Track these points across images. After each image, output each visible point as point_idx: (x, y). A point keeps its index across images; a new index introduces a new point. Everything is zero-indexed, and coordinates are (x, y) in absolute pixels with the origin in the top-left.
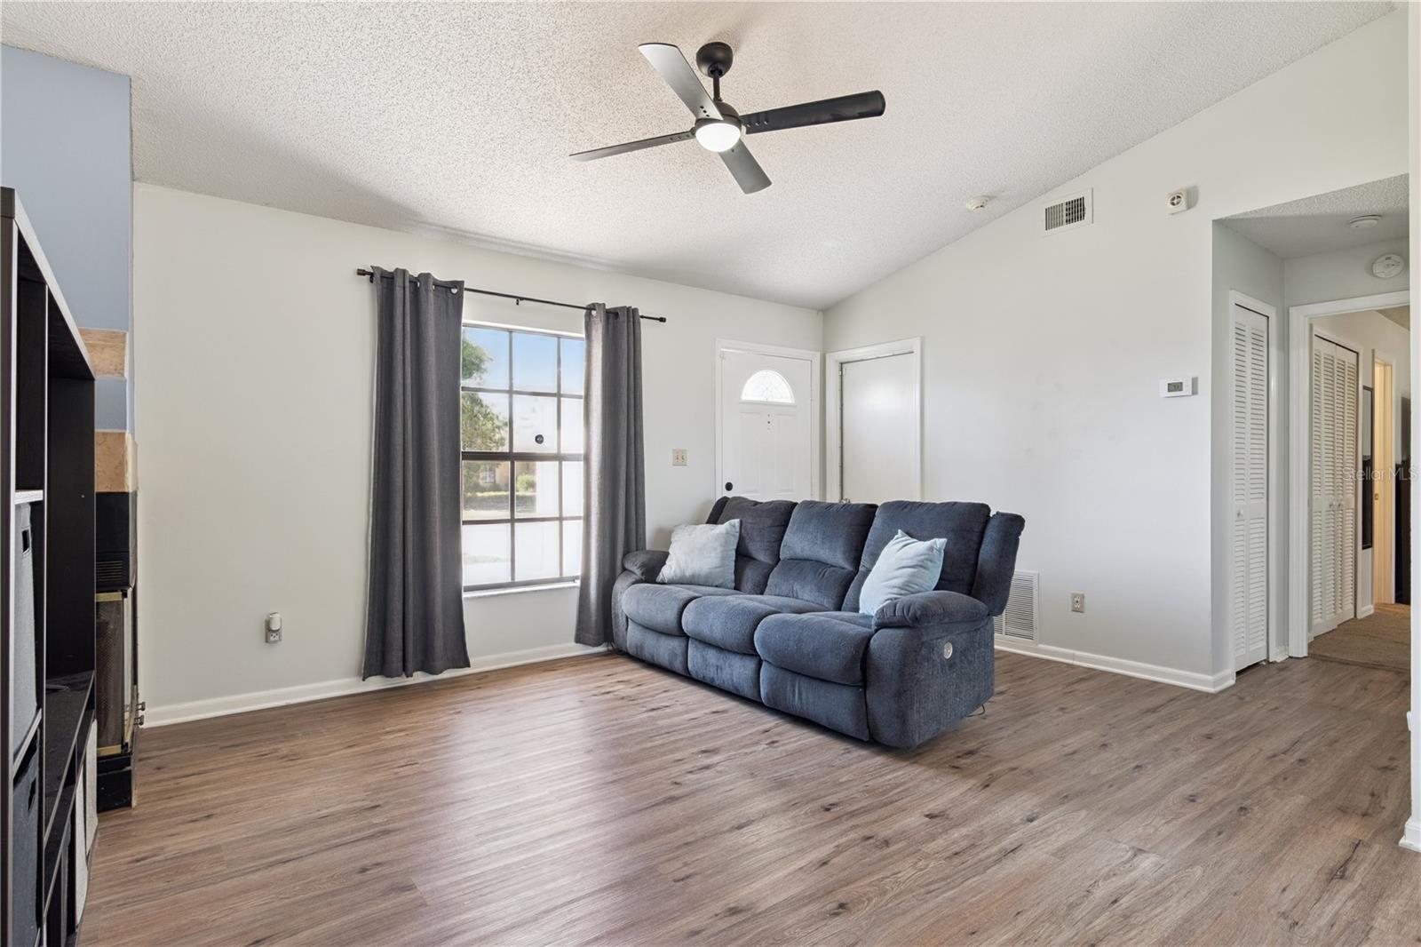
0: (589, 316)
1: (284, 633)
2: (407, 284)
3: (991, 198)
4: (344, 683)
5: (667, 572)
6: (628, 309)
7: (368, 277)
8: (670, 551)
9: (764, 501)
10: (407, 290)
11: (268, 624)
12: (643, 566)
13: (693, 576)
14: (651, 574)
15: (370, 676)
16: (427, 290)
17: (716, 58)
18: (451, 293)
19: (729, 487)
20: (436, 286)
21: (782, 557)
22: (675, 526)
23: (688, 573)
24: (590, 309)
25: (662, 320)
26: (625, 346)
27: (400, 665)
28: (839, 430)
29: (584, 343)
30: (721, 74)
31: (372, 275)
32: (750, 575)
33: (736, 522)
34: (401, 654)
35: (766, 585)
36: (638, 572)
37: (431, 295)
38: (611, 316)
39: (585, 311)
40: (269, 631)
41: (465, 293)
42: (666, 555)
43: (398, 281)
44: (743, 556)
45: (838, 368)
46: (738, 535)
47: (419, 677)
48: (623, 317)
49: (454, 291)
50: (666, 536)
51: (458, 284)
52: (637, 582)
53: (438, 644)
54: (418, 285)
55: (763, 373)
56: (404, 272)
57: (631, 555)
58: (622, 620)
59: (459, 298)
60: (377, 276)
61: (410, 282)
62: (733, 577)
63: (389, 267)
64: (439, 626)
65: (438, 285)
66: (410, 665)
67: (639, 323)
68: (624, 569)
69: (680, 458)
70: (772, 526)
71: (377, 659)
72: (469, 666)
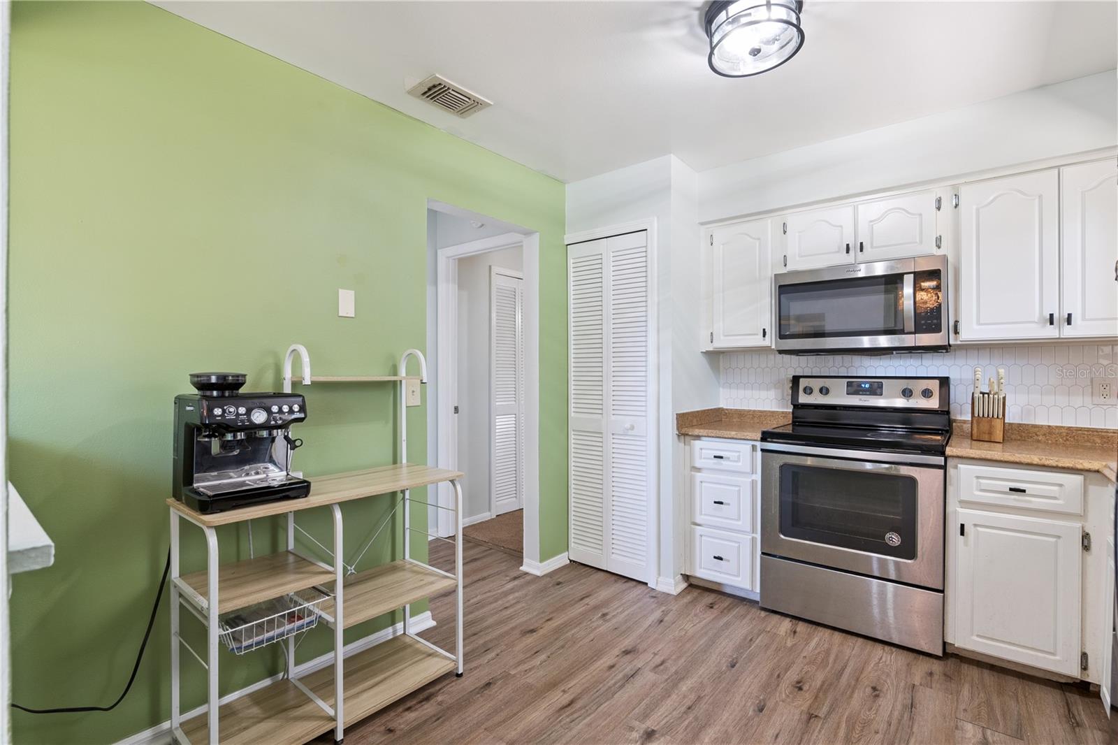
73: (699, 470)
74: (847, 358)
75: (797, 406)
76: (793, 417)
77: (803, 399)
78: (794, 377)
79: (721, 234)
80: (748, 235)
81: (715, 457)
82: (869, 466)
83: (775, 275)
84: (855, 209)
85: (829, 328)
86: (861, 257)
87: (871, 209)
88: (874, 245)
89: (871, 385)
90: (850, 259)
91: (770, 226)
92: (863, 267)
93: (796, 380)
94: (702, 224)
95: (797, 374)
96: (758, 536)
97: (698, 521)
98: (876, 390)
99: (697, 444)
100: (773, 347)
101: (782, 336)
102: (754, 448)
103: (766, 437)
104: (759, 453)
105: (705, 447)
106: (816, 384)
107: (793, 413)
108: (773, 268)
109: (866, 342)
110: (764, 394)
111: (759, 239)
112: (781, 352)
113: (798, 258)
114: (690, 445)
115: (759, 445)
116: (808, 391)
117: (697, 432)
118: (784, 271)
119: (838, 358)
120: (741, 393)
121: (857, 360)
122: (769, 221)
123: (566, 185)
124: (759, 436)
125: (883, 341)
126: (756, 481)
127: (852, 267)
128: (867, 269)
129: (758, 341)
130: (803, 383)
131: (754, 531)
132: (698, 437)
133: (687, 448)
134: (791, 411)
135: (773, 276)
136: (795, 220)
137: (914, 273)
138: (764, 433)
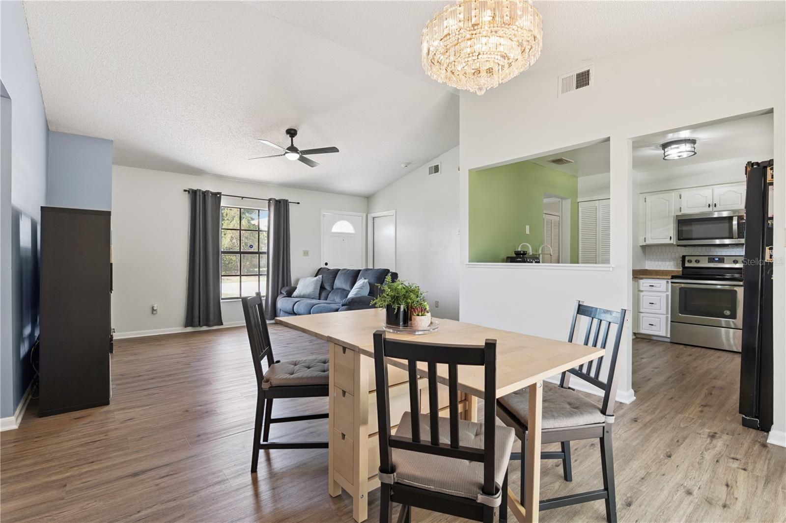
0: (269, 203)
1: (158, 311)
2: (201, 194)
3: (409, 163)
4: (178, 328)
5: (295, 294)
6: (284, 200)
7: (187, 192)
8: (298, 287)
9: (331, 269)
10: (201, 197)
11: (153, 307)
12: (287, 291)
13: (304, 295)
14: (289, 294)
15: (188, 327)
16: (208, 196)
17: (292, 133)
18: (217, 196)
19: (326, 264)
20: (212, 194)
21: (334, 288)
22: (301, 278)
23: (302, 294)
24: (270, 200)
25: (298, 203)
26: (282, 213)
27: (198, 323)
28: (372, 243)
29: (268, 212)
30: (293, 137)
31: (189, 191)
32: (324, 294)
33: (321, 276)
34: (198, 319)
35: (327, 297)
36: (285, 294)
37: (210, 198)
38: (278, 203)
39: (268, 201)
40: (153, 310)
41: (222, 196)
42: (296, 288)
43: (198, 193)
44: (322, 288)
45: (372, 219)
46: (321, 281)
47: (205, 328)
48: (282, 203)
49: (218, 196)
50: (297, 281)
51: (220, 193)
52: (284, 297)
53: (212, 316)
54: (205, 194)
55: (342, 221)
56: (200, 190)
57: (284, 288)
58: (279, 310)
59: (220, 198)
60: (191, 192)
61: (202, 193)
62: (318, 295)
63: (195, 188)
64: (212, 310)
65: (213, 194)
66: (201, 323)
67: (289, 205)
68: (281, 293)
69: (306, 253)
70: (332, 278)
71: (190, 321)
72: (223, 325)
73: (642, 291)
74: (708, 248)
75: (684, 267)
76: (683, 272)
77: (687, 265)
78: (683, 256)
79: (650, 198)
80: (663, 199)
81: (650, 286)
82: (719, 287)
83: (676, 216)
84: (713, 190)
85: (694, 236)
86: (715, 209)
87: (720, 191)
88: (721, 204)
89: (719, 259)
90: (710, 209)
91: (674, 195)
92: (716, 213)
93: (684, 257)
94: (641, 193)
95: (684, 254)
96: (669, 316)
97: (641, 311)
98: (721, 260)
99: (641, 281)
100: (675, 243)
101: (679, 240)
102: (668, 282)
103: (673, 277)
104: (670, 284)
105: (645, 283)
106: (694, 259)
107: (682, 271)
108: (675, 212)
109: (718, 242)
110: (668, 263)
111: (669, 201)
112: (678, 246)
113: (686, 209)
114: (638, 282)
115: (670, 281)
116: (690, 261)
117: (641, 276)
118: (679, 214)
119: (704, 248)
120: (657, 263)
121: (712, 249)
122: (673, 194)
123: (579, 178)
124: (670, 277)
125: (727, 241)
126: (668, 295)
127: (712, 213)
128: (718, 214)
129: (668, 241)
130: (687, 258)
131: (667, 313)
132: (642, 278)
133: (636, 283)
134: (681, 270)
135: (675, 217)
136: (685, 194)
137: (738, 216)
138: (672, 276)
